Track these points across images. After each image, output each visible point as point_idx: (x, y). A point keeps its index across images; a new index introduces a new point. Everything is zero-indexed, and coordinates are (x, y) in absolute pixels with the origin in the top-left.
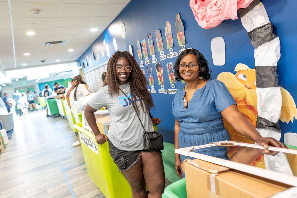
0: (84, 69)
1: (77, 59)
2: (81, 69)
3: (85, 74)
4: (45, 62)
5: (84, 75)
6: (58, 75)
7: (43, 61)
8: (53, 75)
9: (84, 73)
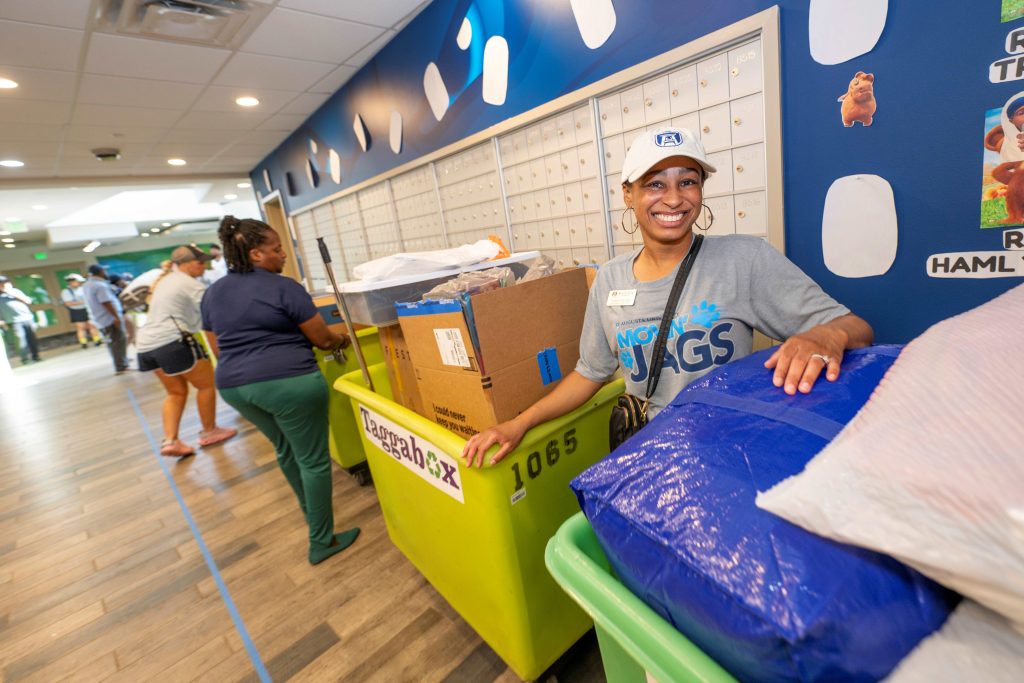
0: (291, 200)
1: (253, 162)
2: (274, 204)
3: (294, 217)
4: (118, 157)
5: (290, 220)
6: (167, 232)
7: (107, 155)
8: (151, 233)
9: (292, 213)
